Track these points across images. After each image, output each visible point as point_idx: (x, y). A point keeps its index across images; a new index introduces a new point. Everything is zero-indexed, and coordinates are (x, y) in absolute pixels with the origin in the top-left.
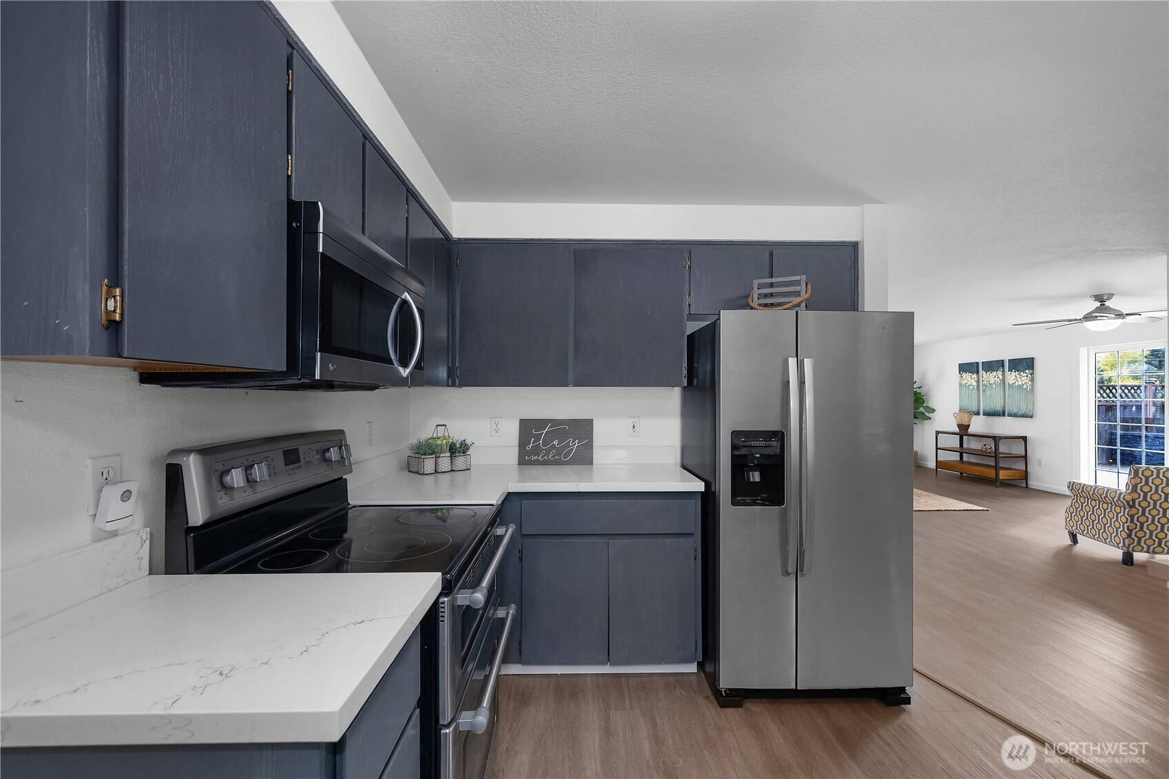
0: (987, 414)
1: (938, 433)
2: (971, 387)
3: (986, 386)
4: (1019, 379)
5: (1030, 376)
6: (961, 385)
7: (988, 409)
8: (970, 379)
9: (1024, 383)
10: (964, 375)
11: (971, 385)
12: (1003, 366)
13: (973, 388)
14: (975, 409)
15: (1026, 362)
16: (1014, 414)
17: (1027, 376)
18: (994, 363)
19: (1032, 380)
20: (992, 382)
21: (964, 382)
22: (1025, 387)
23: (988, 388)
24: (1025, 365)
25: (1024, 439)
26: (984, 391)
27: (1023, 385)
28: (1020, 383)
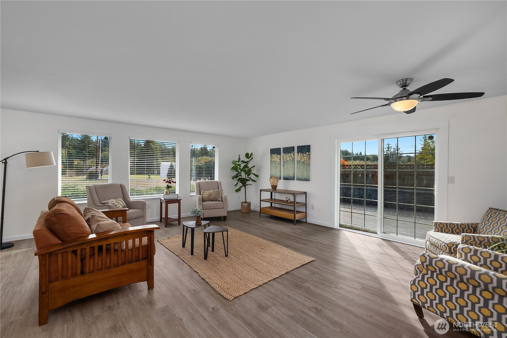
0: (286, 179)
1: (261, 191)
2: (277, 163)
3: (285, 162)
4: (303, 158)
5: (308, 156)
6: (271, 161)
7: (285, 176)
8: (276, 158)
9: (305, 160)
10: (273, 156)
11: (277, 162)
12: (294, 150)
13: (278, 163)
14: (278, 176)
15: (307, 148)
16: (300, 178)
17: (307, 156)
18: (289, 148)
19: (309, 159)
20: (288, 159)
21: (273, 160)
22: (306, 162)
24: (305, 149)
25: (305, 193)
26: (284, 165)
27: (305, 161)
28: (303, 160)
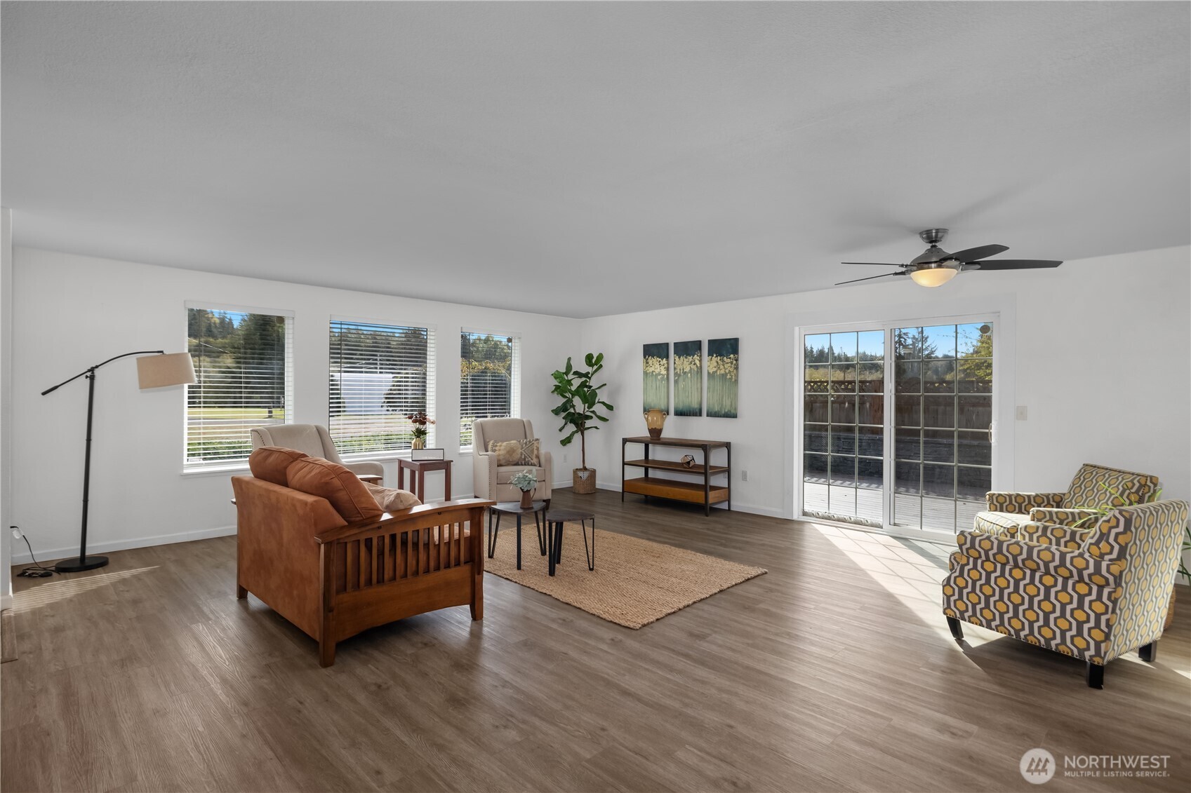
0: (679, 413)
1: (625, 441)
2: (659, 377)
3: (679, 375)
4: (722, 367)
5: (734, 362)
6: (646, 374)
7: (681, 407)
8: (657, 366)
9: (727, 371)
10: (651, 360)
11: (659, 374)
12: (700, 348)
13: (662, 378)
14: (663, 407)
15: (731, 344)
16: (715, 412)
17: (732, 363)
18: (690, 344)
19: (737, 368)
20: (687, 370)
21: (650, 370)
22: (728, 377)
23: (681, 378)
24: (726, 348)
25: (728, 445)
26: (676, 382)
27: (726, 374)
28: (722, 372)
